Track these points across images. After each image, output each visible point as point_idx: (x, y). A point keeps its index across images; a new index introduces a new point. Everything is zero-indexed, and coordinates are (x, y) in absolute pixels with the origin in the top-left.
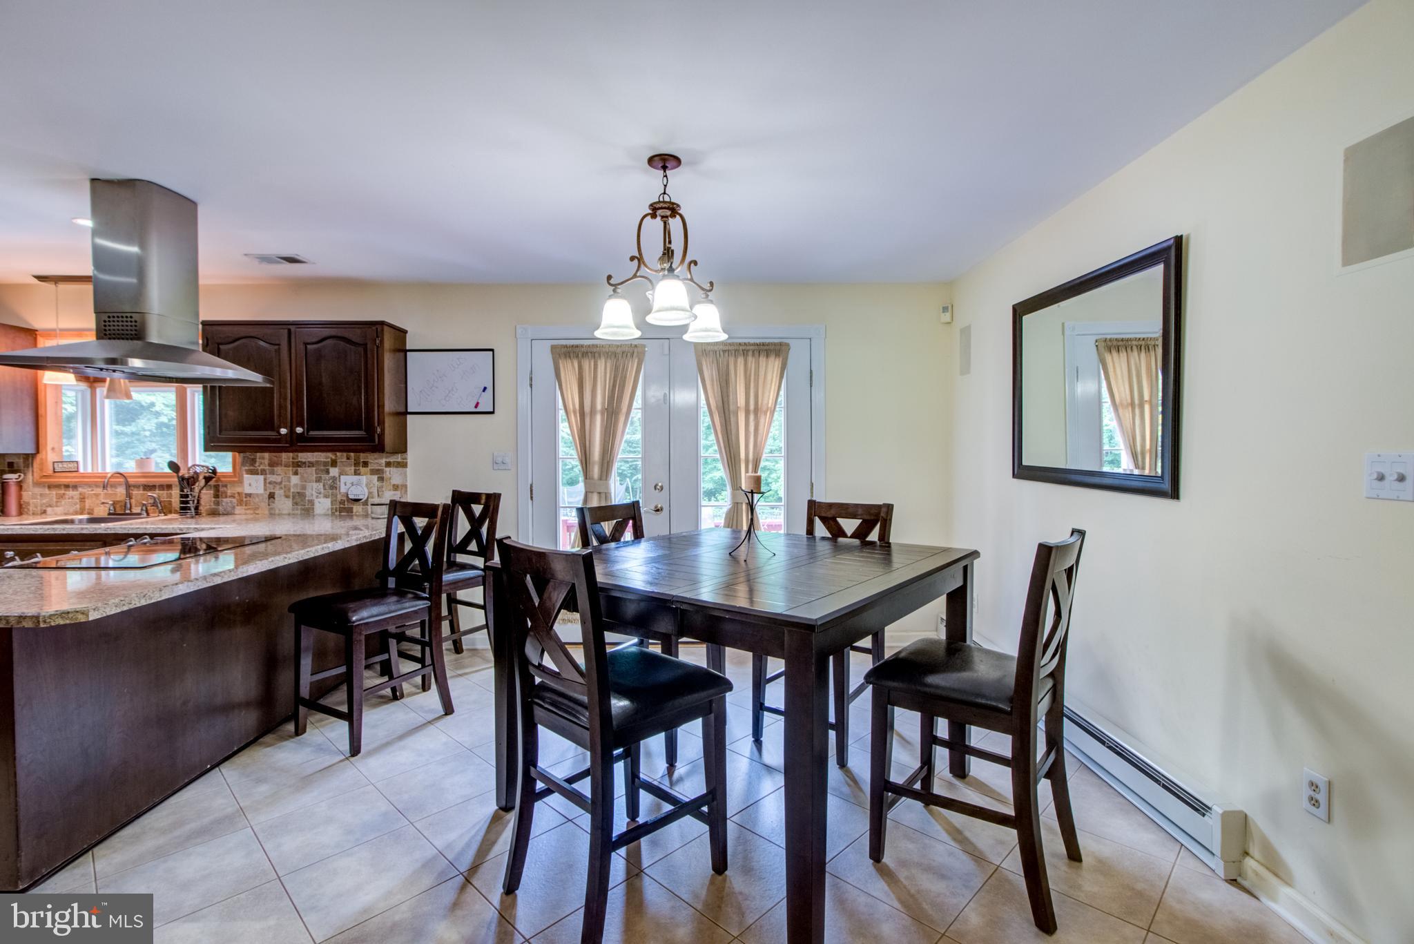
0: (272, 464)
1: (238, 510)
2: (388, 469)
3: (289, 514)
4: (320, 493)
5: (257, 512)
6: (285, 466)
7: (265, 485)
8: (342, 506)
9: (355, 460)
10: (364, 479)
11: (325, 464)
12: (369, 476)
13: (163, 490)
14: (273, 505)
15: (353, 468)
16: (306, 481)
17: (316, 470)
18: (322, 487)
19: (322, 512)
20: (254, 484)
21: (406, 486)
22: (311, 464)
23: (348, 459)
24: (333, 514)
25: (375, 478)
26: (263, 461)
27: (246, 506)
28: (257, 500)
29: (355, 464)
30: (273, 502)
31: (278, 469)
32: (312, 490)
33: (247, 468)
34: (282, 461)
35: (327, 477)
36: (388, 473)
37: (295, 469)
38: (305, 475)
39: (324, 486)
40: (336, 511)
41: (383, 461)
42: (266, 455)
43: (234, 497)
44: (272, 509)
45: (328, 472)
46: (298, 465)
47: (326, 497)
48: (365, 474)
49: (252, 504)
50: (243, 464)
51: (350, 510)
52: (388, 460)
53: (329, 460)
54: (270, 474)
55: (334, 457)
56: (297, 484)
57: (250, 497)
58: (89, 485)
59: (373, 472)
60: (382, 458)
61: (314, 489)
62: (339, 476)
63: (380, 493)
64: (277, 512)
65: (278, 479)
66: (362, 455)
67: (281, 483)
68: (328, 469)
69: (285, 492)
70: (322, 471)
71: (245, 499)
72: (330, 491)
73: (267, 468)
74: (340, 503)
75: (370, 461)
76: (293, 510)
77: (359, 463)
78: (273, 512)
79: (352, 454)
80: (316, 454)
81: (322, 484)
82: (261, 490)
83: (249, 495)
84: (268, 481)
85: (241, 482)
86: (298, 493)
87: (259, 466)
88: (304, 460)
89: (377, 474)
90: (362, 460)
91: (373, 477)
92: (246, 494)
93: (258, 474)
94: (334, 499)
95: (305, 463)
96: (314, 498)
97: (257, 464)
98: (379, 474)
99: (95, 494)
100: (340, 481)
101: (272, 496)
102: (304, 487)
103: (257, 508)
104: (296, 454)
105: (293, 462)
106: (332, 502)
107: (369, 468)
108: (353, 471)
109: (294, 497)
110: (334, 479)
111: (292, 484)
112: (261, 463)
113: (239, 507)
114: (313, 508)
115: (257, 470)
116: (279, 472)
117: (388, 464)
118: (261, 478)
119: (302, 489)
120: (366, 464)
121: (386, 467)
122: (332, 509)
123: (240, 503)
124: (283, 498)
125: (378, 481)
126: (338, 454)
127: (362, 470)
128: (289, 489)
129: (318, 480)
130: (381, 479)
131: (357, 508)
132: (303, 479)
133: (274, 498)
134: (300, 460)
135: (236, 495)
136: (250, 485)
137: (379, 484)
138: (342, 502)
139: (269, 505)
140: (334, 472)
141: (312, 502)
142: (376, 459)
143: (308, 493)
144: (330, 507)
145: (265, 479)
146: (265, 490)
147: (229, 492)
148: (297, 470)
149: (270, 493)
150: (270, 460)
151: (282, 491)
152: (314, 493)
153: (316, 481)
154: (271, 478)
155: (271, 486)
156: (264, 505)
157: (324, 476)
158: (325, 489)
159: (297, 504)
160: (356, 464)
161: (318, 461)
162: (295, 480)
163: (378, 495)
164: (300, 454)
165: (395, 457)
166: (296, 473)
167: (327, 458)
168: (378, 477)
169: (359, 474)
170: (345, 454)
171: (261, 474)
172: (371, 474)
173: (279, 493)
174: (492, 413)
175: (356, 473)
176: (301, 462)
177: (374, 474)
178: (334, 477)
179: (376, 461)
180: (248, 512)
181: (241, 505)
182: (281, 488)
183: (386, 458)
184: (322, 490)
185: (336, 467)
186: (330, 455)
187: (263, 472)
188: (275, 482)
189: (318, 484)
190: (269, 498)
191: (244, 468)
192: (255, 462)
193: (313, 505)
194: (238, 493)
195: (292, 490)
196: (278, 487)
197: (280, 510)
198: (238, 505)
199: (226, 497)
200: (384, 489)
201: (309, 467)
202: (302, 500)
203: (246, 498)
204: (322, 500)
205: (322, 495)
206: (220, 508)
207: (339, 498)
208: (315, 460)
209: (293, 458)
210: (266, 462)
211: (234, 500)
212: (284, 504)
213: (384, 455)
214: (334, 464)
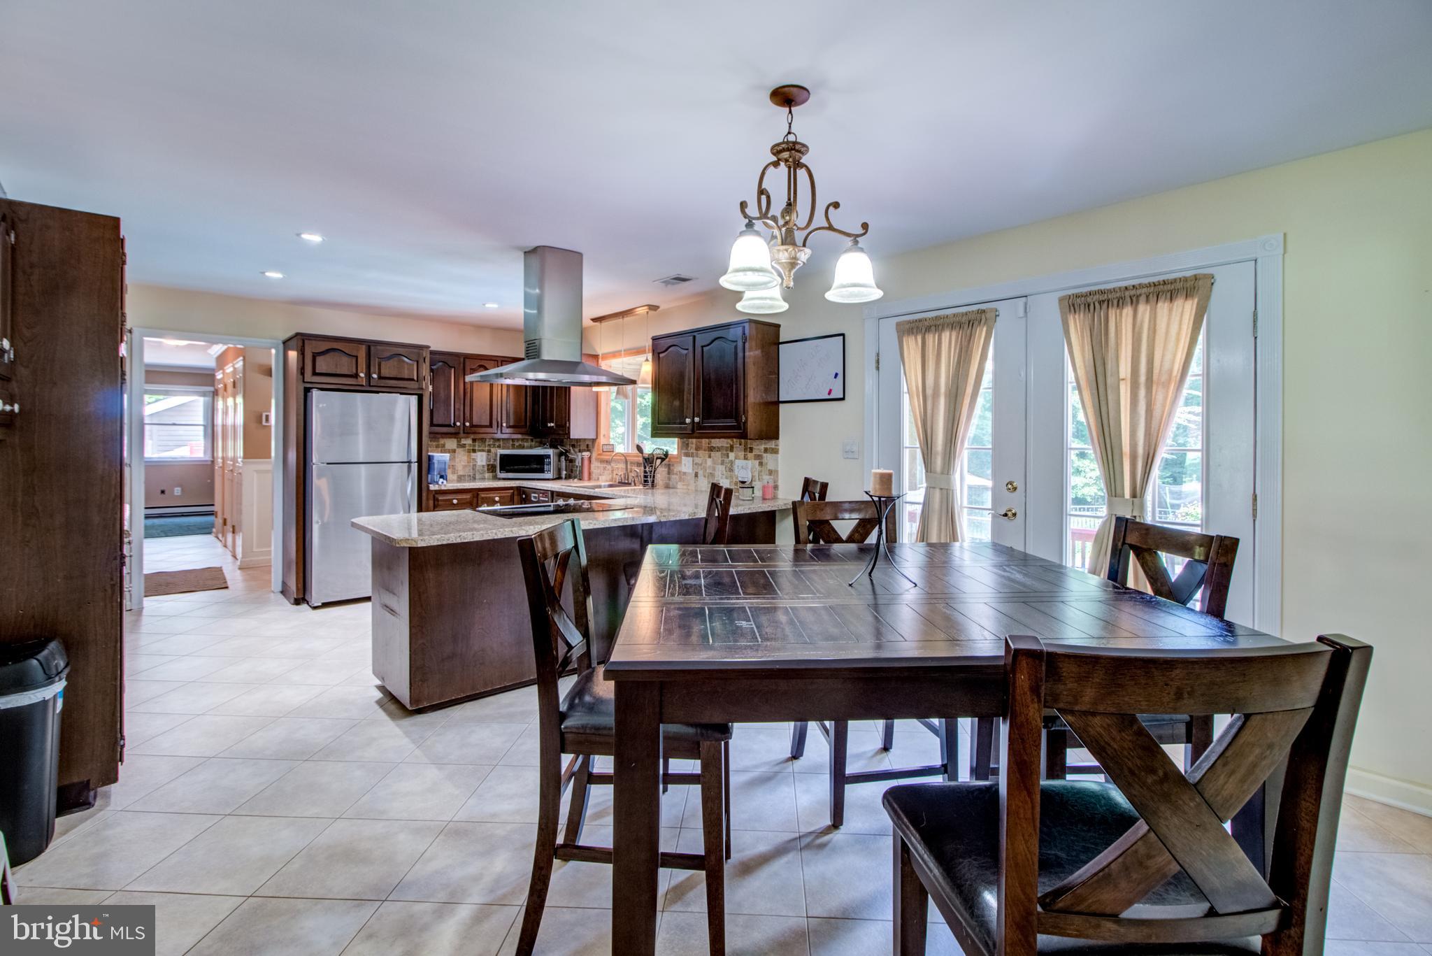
0: (697, 449)
1: (679, 485)
2: (765, 455)
4: (723, 475)
5: (689, 488)
6: (704, 450)
7: (693, 466)
9: (744, 446)
10: (750, 464)
11: (727, 449)
12: (753, 461)
14: (697, 483)
15: (743, 453)
17: (721, 454)
18: (725, 469)
20: (688, 465)
21: (777, 471)
22: (719, 449)
23: (740, 445)
25: (757, 462)
26: (692, 446)
27: (682, 482)
28: (689, 477)
30: (698, 481)
31: (700, 453)
34: (702, 446)
35: (728, 460)
36: (765, 459)
37: (709, 453)
38: (715, 458)
39: (726, 467)
41: (762, 447)
42: (694, 440)
43: (677, 475)
44: (697, 486)
45: (728, 457)
46: (711, 449)
47: (727, 478)
48: (751, 459)
49: (686, 481)
52: (765, 447)
53: (729, 445)
54: (696, 456)
55: (731, 443)
56: (710, 465)
57: (686, 475)
58: (616, 460)
59: (756, 457)
60: (761, 444)
61: (720, 471)
62: (735, 460)
63: (760, 477)
64: (700, 488)
65: (700, 461)
66: (749, 442)
67: (701, 465)
68: (728, 454)
69: (704, 472)
70: (724, 454)
71: (683, 477)
72: (729, 473)
73: (695, 451)
75: (755, 447)
77: (747, 449)
79: (743, 442)
80: (721, 440)
81: (724, 466)
82: (691, 470)
83: (685, 473)
84: (695, 463)
85: (681, 462)
86: (711, 473)
87: (690, 450)
89: (758, 460)
90: (749, 447)
92: (683, 473)
93: (690, 456)
94: (732, 480)
95: (715, 448)
96: (720, 478)
97: (689, 448)
98: (760, 459)
99: (617, 468)
100: (735, 465)
101: (696, 475)
102: (714, 469)
103: (689, 485)
105: (708, 448)
106: (730, 483)
107: (753, 453)
108: (743, 456)
109: (709, 477)
111: (708, 465)
112: (691, 448)
113: (679, 483)
115: (690, 453)
116: (701, 455)
117: (766, 450)
118: (691, 459)
120: (751, 450)
121: (764, 453)
123: (680, 479)
124: (702, 477)
125: (759, 465)
126: (735, 440)
127: (749, 455)
128: (706, 470)
129: (722, 463)
130: (761, 464)
132: (714, 463)
133: (698, 477)
134: (712, 445)
135: (678, 473)
136: (686, 465)
137: (760, 469)
138: (736, 483)
139: (695, 483)
140: (732, 455)
142: (758, 445)
143: (716, 473)
145: (693, 461)
146: (693, 470)
147: (675, 470)
148: (711, 454)
149: (696, 473)
150: (696, 445)
151: (702, 471)
152: (720, 474)
154: (698, 460)
155: (696, 467)
156: (693, 482)
157: (726, 460)
160: (745, 450)
161: (722, 447)
162: (709, 462)
163: (759, 479)
164: (712, 441)
165: (770, 444)
166: (710, 457)
167: (727, 443)
168: (759, 462)
170: (738, 441)
172: (754, 459)
173: (701, 473)
174: (843, 399)
175: (746, 458)
176: (713, 447)
177: (756, 460)
178: (732, 461)
179: (758, 447)
180: (685, 487)
182: (702, 469)
183: (764, 444)
184: (725, 472)
185: (733, 452)
186: (730, 441)
187: (692, 455)
188: (698, 464)
189: (722, 466)
190: (695, 477)
191: (683, 451)
192: (689, 446)
194: (680, 471)
196: (700, 467)
198: (679, 481)
199: (673, 474)
200: (763, 473)
201: (717, 451)
203: (683, 475)
204: (725, 480)
205: (724, 477)
206: (671, 483)
207: (735, 479)
208: (720, 445)
209: (708, 444)
210: (694, 446)
211: (677, 477)
212: (703, 482)
213: (763, 441)
214: (732, 449)
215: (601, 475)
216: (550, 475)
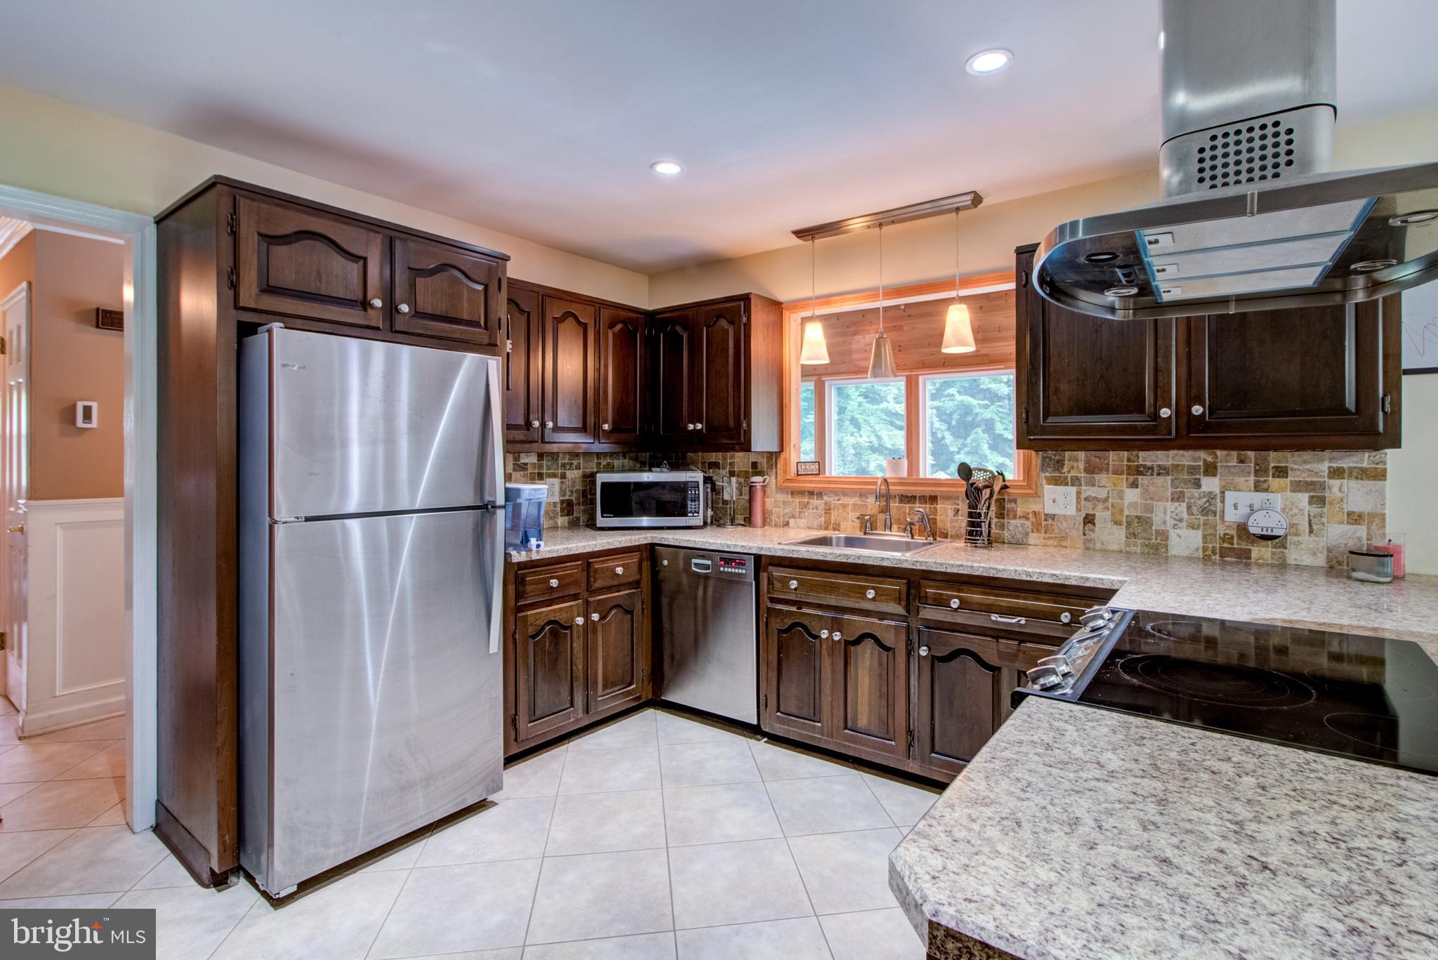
0: (1091, 469)
1: (1033, 538)
2: (1335, 483)
3: (1121, 551)
4: (1181, 520)
5: (1064, 544)
6: (1115, 473)
7: (1078, 502)
8: (1225, 545)
9: (1256, 464)
10: (1277, 500)
11: (1193, 470)
12: (1288, 493)
13: (926, 503)
14: (1091, 535)
15: (1252, 478)
16: (1152, 499)
17: (1173, 481)
18: (1185, 510)
19: (1186, 553)
20: (1060, 500)
22: (1163, 471)
23: (1242, 461)
24: (1206, 559)
25: (1303, 498)
26: (1075, 464)
27: (1046, 532)
28: (1064, 524)
29: (1256, 471)
30: (1093, 531)
31: (1102, 478)
32: (1165, 513)
33: (1047, 474)
34: (1108, 464)
35: (1196, 493)
36: (1335, 490)
37: (1131, 478)
38: (1152, 489)
39: (1189, 508)
40: (1214, 552)
41: (1324, 467)
42: (1082, 455)
43: (1028, 519)
44: (1090, 541)
45: (1198, 484)
46: (1139, 471)
47: (1192, 527)
48: (1281, 490)
49: (1056, 531)
50: (1043, 469)
51: (1244, 556)
52: (1334, 465)
53: (1201, 463)
54: (1087, 484)
55: (1210, 459)
56: (1136, 503)
57: (1054, 520)
58: (835, 492)
59: (1298, 487)
60: (1321, 460)
61: (1169, 513)
62: (1223, 493)
63: (1315, 527)
64: (1098, 546)
65: (1102, 494)
66: (1272, 454)
67: (1106, 500)
68: (1199, 479)
69: (1113, 514)
70: (1185, 482)
71: (1044, 523)
72: (1202, 518)
73: (1083, 475)
74: (1223, 540)
75: (1291, 465)
76: (1127, 545)
77: (1266, 470)
78: (1091, 546)
79: (1251, 454)
80: (1172, 453)
81: (1184, 505)
82: (1071, 510)
83: (1053, 517)
84: (1083, 496)
85: (1038, 495)
86: (1138, 518)
87: (1069, 472)
88: (1149, 464)
89: (1306, 491)
90: (1272, 465)
91: (1300, 495)
92: (1046, 515)
93: (1067, 484)
94: (1212, 531)
95: (1152, 468)
96: (1169, 527)
97: (1065, 469)
98: (1314, 490)
99: (842, 504)
100: (1223, 501)
101: (1089, 520)
102: (1150, 510)
103: (1064, 538)
104: (1135, 453)
105: (1129, 467)
106: (1205, 537)
107: (1289, 479)
108: (1252, 484)
109: (1129, 524)
110: (1211, 496)
111: (1126, 502)
112: (1072, 468)
113: (1035, 535)
114: (1166, 546)
115: (1066, 478)
116: (1103, 482)
117: (1336, 473)
119: (1146, 512)
120: (1281, 472)
121: (1330, 478)
122: (1205, 549)
123: (1037, 528)
124: (1109, 525)
125: (1310, 503)
126: (1219, 453)
127: (1275, 483)
128: (1121, 511)
129: (1177, 497)
130: (1319, 501)
131: (1260, 552)
132: (1148, 496)
133: (1094, 524)
134: (1141, 463)
135: (1031, 516)
136: (1054, 501)
137: (1315, 510)
138: (1226, 538)
139: (1084, 534)
140: (1210, 484)
141: (1164, 535)
142: (1305, 462)
143: (1157, 518)
144: (1201, 545)
145: (1078, 493)
146: (1078, 510)
147: (1020, 510)
148: (1137, 479)
149: (1087, 515)
150: (1088, 462)
151: (1109, 513)
152: (1168, 519)
153: (1173, 500)
154: (1090, 491)
155: (1089, 505)
156: (1076, 533)
157: (1190, 492)
158: (1190, 513)
159: (1135, 536)
160: (1260, 471)
161: (1178, 466)
162: (1132, 495)
163: (1311, 531)
164: (1141, 454)
165: (1355, 459)
166: (1134, 485)
167: (1195, 460)
168: (1312, 497)
169: (1266, 490)
170: (1234, 454)
171: (1073, 485)
172: (1293, 491)
173: (1102, 515)
175: (1258, 488)
176: (1144, 466)
177: (1300, 491)
178: (1211, 493)
179: (1308, 466)
180: (1050, 542)
181: (1038, 531)
182: (1107, 508)
183: (1331, 460)
184: (1185, 516)
185: (1215, 475)
186: (1203, 454)
187: (1075, 481)
188: (1096, 498)
189: (1176, 504)
190: (1085, 524)
191: (1042, 475)
192: (1063, 465)
193: (1167, 539)
194: (1035, 513)
195: (1126, 512)
196: (1101, 506)
197: (1102, 544)
198: (1033, 532)
199: (1015, 518)
200: (1325, 520)
201: (1159, 474)
202: (1144, 530)
203: (1046, 520)
204: (1185, 532)
205: (1184, 524)
206: (1006, 533)
207: (1221, 530)
208: (1171, 462)
209: (1129, 460)
210: (1081, 466)
211: (1028, 523)
212: (1111, 535)
213: (1327, 453)
214: (1210, 470)
215: (793, 517)
216: (698, 521)
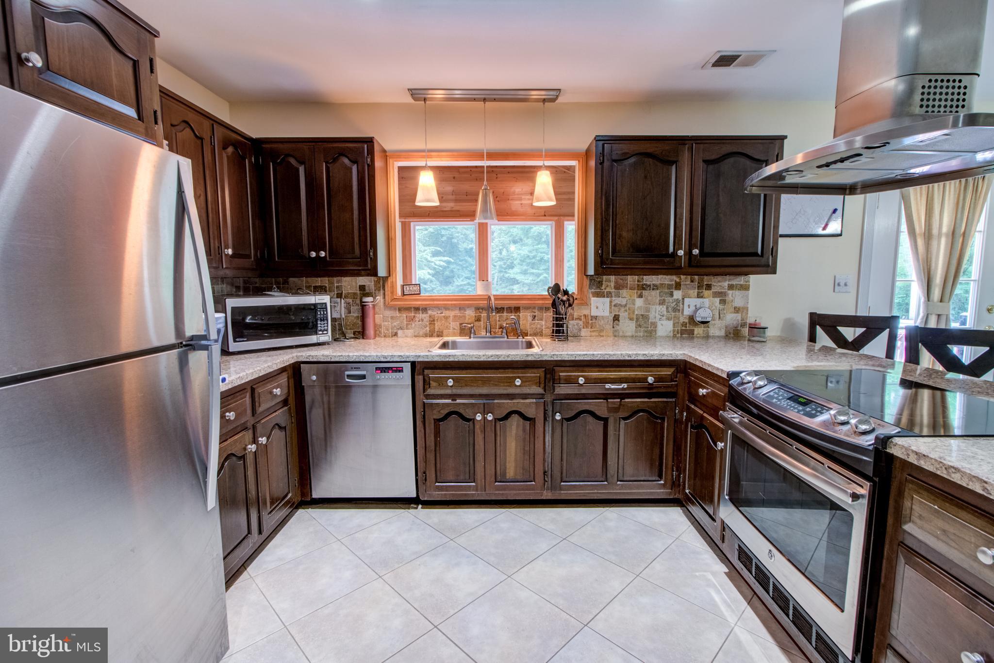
0: (618, 287)
1: (584, 332)
2: (730, 292)
3: (633, 336)
4: (663, 316)
5: (602, 334)
6: (631, 289)
7: (610, 308)
8: (683, 328)
9: (699, 283)
10: (706, 302)
11: (670, 287)
12: (711, 298)
13: (511, 312)
14: (617, 328)
15: (696, 291)
16: (650, 304)
17: (660, 293)
18: (665, 309)
19: (665, 334)
20: (601, 307)
21: (747, 309)
22: (655, 287)
23: (692, 281)
24: (674, 336)
25: (717, 300)
26: (609, 284)
27: (591, 328)
28: (602, 322)
29: (698, 287)
30: (618, 325)
31: (624, 292)
32: (656, 312)
33: (593, 290)
34: (627, 283)
35: (671, 299)
36: (730, 296)
37: (639, 292)
38: (649, 298)
39: (667, 308)
40: (678, 333)
41: (726, 284)
42: (613, 278)
43: (581, 320)
44: (616, 331)
45: (672, 295)
46: (643, 287)
47: (668, 319)
48: (708, 297)
49: (598, 326)
50: (590, 288)
51: (691, 332)
52: (730, 283)
53: (674, 283)
54: (615, 296)
55: (678, 280)
56: (641, 307)
57: (596, 319)
58: (438, 307)
59: (717, 294)
60: (725, 281)
61: (657, 312)
62: (683, 299)
63: (721, 316)
64: (621, 334)
65: (624, 301)
66: (705, 277)
67: (626, 305)
68: (672, 292)
69: (629, 314)
70: (666, 293)
71: (590, 322)
72: (673, 313)
73: (613, 290)
74: (682, 325)
75: (713, 283)
76: (636, 332)
77: (703, 286)
78: (617, 334)
79: (696, 277)
80: (660, 277)
81: (665, 307)
82: (607, 313)
83: (596, 318)
84: (613, 304)
85: (586, 303)
86: (642, 315)
87: (605, 289)
88: (648, 283)
89: (719, 297)
90: (705, 283)
91: (716, 299)
92: (592, 317)
93: (604, 297)
94: (677, 321)
95: (650, 286)
96: (657, 320)
97: (603, 287)
98: (722, 296)
99: (444, 316)
100: (683, 304)
101: (616, 318)
102: (648, 310)
103: (601, 331)
104: (641, 277)
105: (638, 285)
106: (674, 324)
107: (712, 290)
108: (696, 294)
109: (637, 319)
110: (677, 301)
111: (636, 306)
112: (607, 286)
113: (585, 329)
114: (656, 331)
115: (604, 292)
116: (624, 295)
117: (731, 287)
118: (607, 300)
119: (646, 312)
120: (709, 287)
121: (728, 290)
122: (674, 331)
123: (586, 325)
124: (627, 321)
125: (720, 303)
126: (682, 277)
127: (706, 293)
128: (634, 312)
129: (662, 303)
130: (723, 302)
131: (699, 331)
132: (647, 302)
133: (619, 321)
134: (644, 283)
135: (582, 318)
136: (597, 308)
137: (722, 307)
138: (684, 324)
139: (613, 327)
140: (678, 294)
141: (654, 325)
142: (719, 282)
143: (651, 315)
144: (672, 329)
145: (611, 302)
146: (611, 312)
147: (576, 315)
148: (642, 293)
149: (615, 315)
150: (616, 282)
151: (627, 313)
152: (657, 315)
153: (660, 304)
154: (617, 301)
155: (617, 309)
156: (609, 327)
157: (669, 299)
158: (668, 311)
159: (640, 326)
160: (700, 287)
161: (663, 284)
162: (639, 302)
163: (720, 318)
164: (645, 277)
165: (738, 280)
166: (641, 296)
167: (671, 281)
168: (720, 300)
169: (702, 297)
170: (689, 277)
171: (607, 297)
172: (713, 297)
173: (623, 315)
174: (840, 235)
175: (699, 296)
176: (646, 285)
177: (716, 297)
178: (678, 299)
179: (720, 284)
180: (593, 334)
181: (587, 327)
182: (626, 311)
183: (729, 280)
184: (665, 313)
185: (680, 289)
186: (674, 278)
187: (609, 295)
188: (620, 305)
189: (661, 306)
190: (614, 321)
191: (590, 291)
192: (602, 284)
193: (656, 327)
194: (585, 315)
195: (636, 313)
196: (623, 309)
197: (623, 332)
198: (584, 328)
199: (573, 319)
200: (725, 312)
201: (653, 289)
202: (645, 323)
203: (591, 320)
204: (665, 322)
205: (665, 317)
207: (682, 320)
208: (659, 282)
209: (638, 281)
210: (613, 284)
211: (581, 323)
212: (627, 326)
213: (728, 277)
214: (678, 286)
